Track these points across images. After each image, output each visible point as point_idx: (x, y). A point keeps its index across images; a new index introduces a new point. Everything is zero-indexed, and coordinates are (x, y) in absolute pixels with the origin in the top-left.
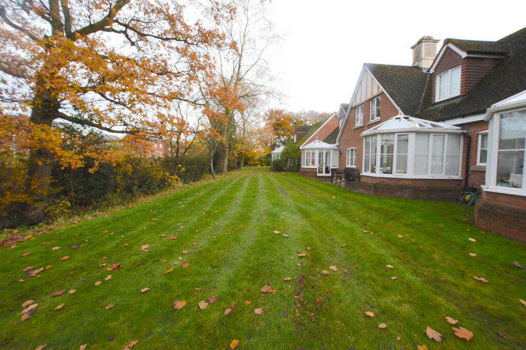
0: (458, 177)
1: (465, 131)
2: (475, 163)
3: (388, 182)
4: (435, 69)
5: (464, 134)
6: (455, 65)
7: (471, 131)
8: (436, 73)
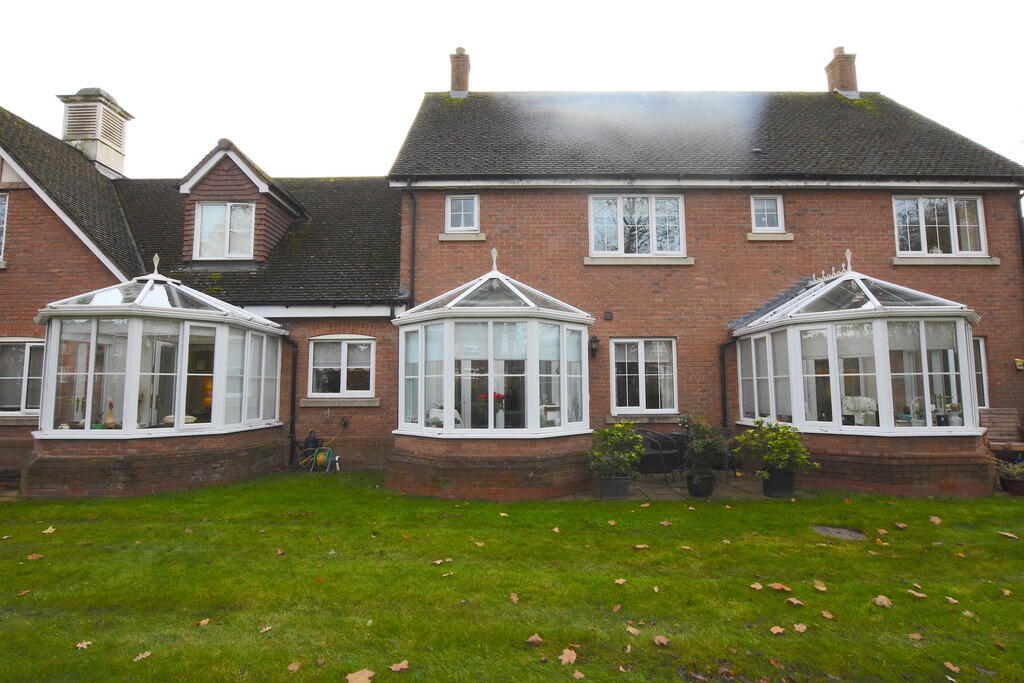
0: (275, 422)
1: (287, 334)
2: (306, 393)
3: (164, 449)
4: (193, 189)
5: (284, 337)
6: (240, 198)
7: (298, 333)
8: (196, 197)
